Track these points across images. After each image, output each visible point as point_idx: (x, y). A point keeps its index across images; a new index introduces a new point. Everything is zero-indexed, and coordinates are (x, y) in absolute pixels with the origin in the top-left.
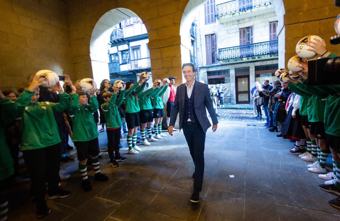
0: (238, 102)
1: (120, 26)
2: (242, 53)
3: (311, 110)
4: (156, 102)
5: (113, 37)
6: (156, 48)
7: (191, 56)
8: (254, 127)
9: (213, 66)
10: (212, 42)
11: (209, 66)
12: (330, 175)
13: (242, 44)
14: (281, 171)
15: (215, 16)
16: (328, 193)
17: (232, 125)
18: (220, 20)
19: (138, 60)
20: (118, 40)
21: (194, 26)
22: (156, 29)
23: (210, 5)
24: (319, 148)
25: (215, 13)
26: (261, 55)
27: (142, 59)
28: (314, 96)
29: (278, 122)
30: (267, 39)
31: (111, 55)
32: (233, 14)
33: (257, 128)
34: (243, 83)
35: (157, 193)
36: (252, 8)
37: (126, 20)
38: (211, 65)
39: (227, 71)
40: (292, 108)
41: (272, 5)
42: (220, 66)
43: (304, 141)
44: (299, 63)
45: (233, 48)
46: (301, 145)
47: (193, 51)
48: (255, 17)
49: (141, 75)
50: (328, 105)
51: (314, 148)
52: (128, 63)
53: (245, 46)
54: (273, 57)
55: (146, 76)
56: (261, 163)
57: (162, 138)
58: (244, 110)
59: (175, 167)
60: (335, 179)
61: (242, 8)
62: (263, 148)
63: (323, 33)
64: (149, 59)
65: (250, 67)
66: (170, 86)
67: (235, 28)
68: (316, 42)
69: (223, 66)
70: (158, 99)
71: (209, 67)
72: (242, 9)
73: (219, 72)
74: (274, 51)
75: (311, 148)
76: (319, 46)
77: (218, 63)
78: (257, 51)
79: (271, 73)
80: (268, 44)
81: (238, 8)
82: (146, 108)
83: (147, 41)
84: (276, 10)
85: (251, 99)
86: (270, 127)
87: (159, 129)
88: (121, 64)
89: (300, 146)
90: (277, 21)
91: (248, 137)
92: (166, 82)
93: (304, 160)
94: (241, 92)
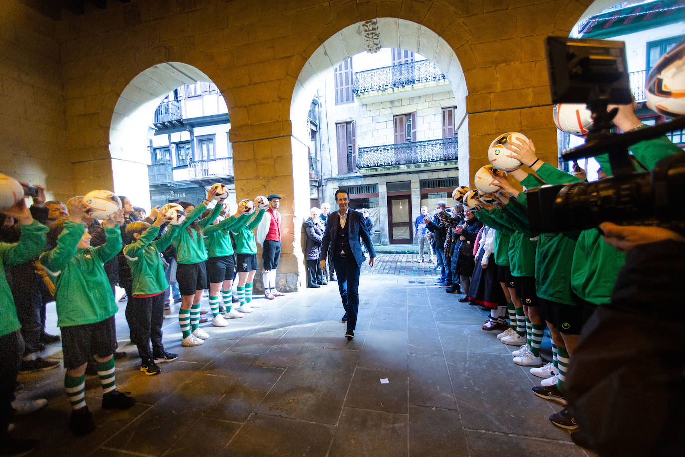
0: (392, 241)
1: (177, 97)
2: (399, 157)
3: (514, 255)
4: (242, 241)
5: (160, 116)
6: (245, 140)
7: (310, 158)
8: (420, 287)
9: (349, 177)
10: (348, 136)
11: (342, 176)
12: (548, 368)
13: (399, 142)
14: (469, 365)
15: (353, 91)
16: (547, 401)
17: (383, 283)
18: (361, 99)
19: (209, 161)
20: (171, 122)
21: (317, 107)
22: (245, 106)
23: (344, 71)
24: (529, 322)
25: (353, 86)
26: (429, 161)
27: (218, 159)
28: (519, 233)
29: (460, 276)
30: (439, 135)
31: (155, 150)
32: (384, 90)
33: (426, 287)
34: (401, 207)
35: (240, 426)
36: (414, 83)
37: (188, 86)
38: (345, 176)
39: (373, 187)
40: (483, 252)
41: (446, 80)
42: (361, 177)
43: (505, 310)
44: (494, 179)
45: (383, 147)
46: (499, 317)
47: (314, 149)
48: (420, 97)
49: (212, 188)
50: (541, 248)
51: (520, 321)
52: (189, 165)
53: (404, 146)
54: (449, 166)
55: (222, 190)
56: (436, 353)
57: (251, 310)
58: (402, 255)
59: (276, 370)
60: (557, 375)
61: (398, 81)
62: (437, 323)
63: (527, 129)
64: (232, 160)
65: (412, 181)
66: (270, 211)
67: (387, 115)
68: (521, 144)
69: (367, 178)
70: (246, 236)
71: (343, 179)
72: (397, 84)
73: (360, 188)
74: (450, 156)
75: (515, 321)
76: (525, 150)
77: (358, 172)
78: (423, 154)
79: (446, 193)
80: (440, 144)
81: (391, 81)
82: (221, 253)
83: (228, 127)
84: (454, 88)
85: (414, 236)
86: (447, 285)
87: (247, 293)
88: (176, 168)
89: (499, 319)
90: (455, 107)
91: (411, 304)
92: (261, 202)
93: (506, 343)
94: (397, 223)
